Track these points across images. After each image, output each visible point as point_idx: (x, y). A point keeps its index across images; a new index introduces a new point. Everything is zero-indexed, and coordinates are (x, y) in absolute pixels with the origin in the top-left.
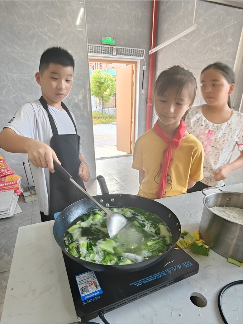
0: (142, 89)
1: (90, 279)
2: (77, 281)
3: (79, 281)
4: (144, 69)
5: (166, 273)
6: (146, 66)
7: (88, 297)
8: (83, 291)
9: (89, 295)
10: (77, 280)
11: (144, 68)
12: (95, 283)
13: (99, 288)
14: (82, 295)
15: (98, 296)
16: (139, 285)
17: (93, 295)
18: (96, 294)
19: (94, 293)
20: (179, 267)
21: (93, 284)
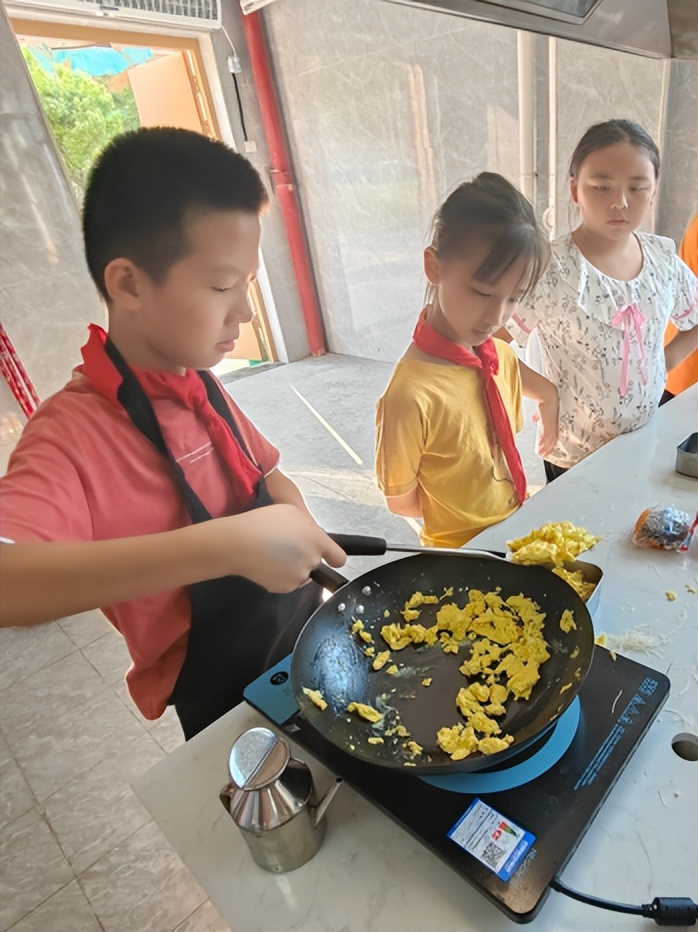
0: (246, 139)
1: (486, 825)
2: (462, 845)
3: (465, 842)
4: (232, 71)
5: (621, 724)
6: (236, 60)
7: (512, 864)
8: (492, 859)
9: (510, 860)
10: (459, 843)
11: (233, 65)
12: (503, 826)
13: (521, 832)
14: (497, 869)
15: (529, 850)
16: (592, 779)
17: (519, 853)
18: (523, 849)
19: (518, 847)
20: (638, 699)
21: (503, 831)
